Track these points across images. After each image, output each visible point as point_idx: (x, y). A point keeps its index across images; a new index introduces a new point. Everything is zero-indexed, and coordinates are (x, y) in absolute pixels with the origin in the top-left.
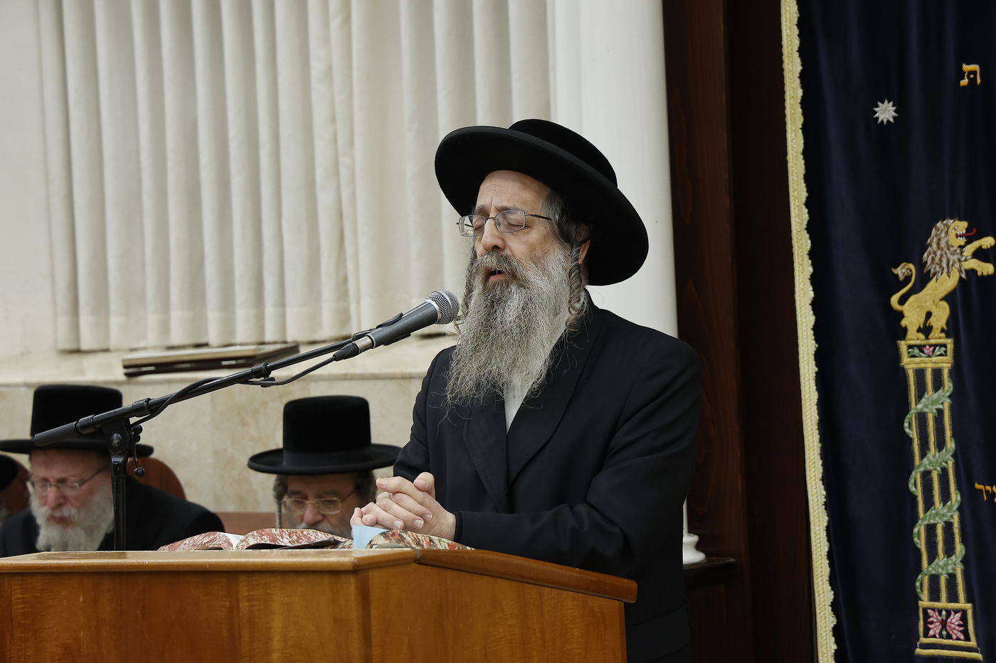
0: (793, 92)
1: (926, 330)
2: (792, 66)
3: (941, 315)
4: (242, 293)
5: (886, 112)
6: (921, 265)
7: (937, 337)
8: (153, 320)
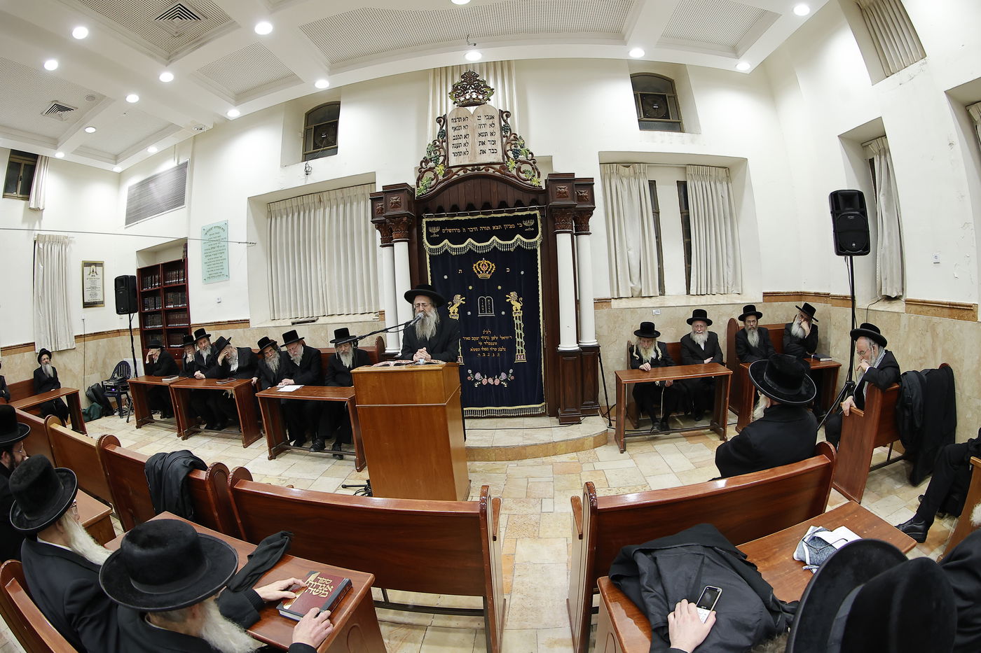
0: (429, 274)
1: (454, 313)
2: (429, 269)
3: (456, 310)
4: (305, 308)
5: (446, 277)
6: (453, 302)
7: (456, 314)
8: (288, 314)
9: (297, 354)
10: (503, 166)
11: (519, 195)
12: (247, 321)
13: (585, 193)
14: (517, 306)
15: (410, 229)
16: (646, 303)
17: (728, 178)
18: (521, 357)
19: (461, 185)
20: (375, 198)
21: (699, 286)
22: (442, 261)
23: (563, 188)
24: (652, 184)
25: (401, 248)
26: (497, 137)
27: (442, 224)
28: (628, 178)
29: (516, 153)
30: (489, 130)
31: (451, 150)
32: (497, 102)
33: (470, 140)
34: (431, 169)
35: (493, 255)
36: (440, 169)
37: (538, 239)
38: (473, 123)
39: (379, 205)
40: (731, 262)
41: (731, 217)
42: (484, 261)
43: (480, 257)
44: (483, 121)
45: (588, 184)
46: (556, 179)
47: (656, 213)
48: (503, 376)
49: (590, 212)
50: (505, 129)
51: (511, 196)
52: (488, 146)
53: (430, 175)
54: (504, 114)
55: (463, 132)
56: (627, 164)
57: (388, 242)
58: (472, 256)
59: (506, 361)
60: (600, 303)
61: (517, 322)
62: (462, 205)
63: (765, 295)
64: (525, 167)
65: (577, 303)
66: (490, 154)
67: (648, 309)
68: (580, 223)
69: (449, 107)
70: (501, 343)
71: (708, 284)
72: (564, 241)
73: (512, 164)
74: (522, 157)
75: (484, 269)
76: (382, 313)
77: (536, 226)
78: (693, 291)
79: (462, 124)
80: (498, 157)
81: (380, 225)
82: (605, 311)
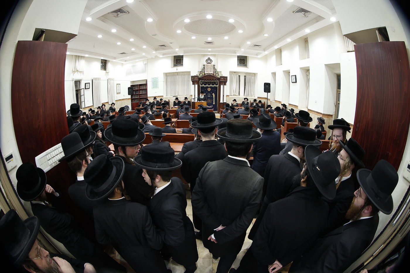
4: (174, 94)
8: (170, 95)
9: (177, 102)
10: (214, 74)
11: (216, 79)
12: (163, 96)
13: (226, 79)
14: (214, 95)
15: (198, 82)
16: (236, 97)
17: (255, 76)
18: (214, 103)
19: (206, 77)
20: (192, 77)
21: (246, 94)
22: (202, 88)
23: (222, 79)
24: (239, 76)
25: (196, 86)
26: (213, 69)
27: (203, 82)
28: (235, 75)
29: (216, 72)
30: (212, 68)
31: (205, 71)
32: (213, 63)
33: (208, 69)
34: (202, 73)
35: (211, 87)
36: (203, 74)
37: (218, 85)
38: (209, 66)
39: (193, 78)
40: (253, 91)
41: (254, 83)
42: (209, 88)
43: (209, 87)
44: (211, 66)
45: (226, 78)
46: (221, 77)
47: (239, 81)
48: (211, 106)
49: (226, 82)
50: (214, 68)
51: (214, 79)
52: (211, 71)
53: (202, 74)
54: (214, 65)
55: (207, 68)
56: (235, 72)
57: (194, 84)
58: (207, 87)
59: (212, 104)
60: (227, 96)
61: (214, 98)
62: (207, 79)
63: (258, 97)
64: (217, 74)
65: (223, 96)
66: (212, 72)
67: (235, 97)
68: (225, 83)
69: (205, 63)
70: (211, 101)
71: (248, 94)
72: (222, 86)
73: (215, 74)
74: (216, 73)
75: (209, 90)
76: (192, 95)
77: (218, 83)
78: (245, 95)
79: (207, 66)
80: (213, 73)
81: (192, 81)
82: (228, 97)
